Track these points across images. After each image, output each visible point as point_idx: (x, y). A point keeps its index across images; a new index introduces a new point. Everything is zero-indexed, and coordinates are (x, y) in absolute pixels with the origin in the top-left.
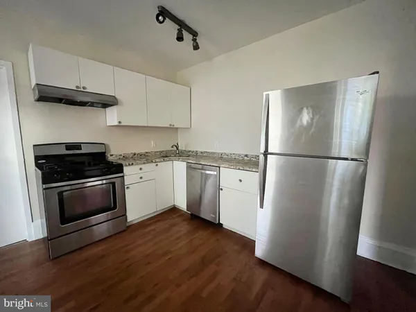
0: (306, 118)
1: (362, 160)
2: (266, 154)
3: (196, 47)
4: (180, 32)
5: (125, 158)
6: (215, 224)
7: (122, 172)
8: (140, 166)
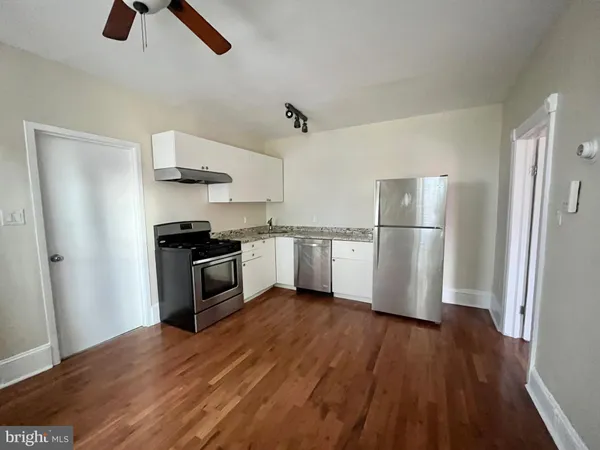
0: (407, 200)
1: (440, 227)
2: (379, 226)
3: (305, 130)
4: (297, 120)
5: (240, 233)
6: (327, 293)
7: (240, 249)
8: (252, 243)
